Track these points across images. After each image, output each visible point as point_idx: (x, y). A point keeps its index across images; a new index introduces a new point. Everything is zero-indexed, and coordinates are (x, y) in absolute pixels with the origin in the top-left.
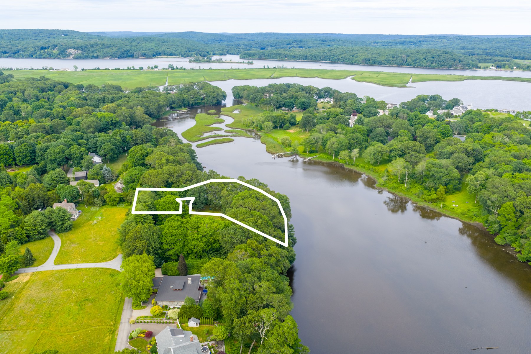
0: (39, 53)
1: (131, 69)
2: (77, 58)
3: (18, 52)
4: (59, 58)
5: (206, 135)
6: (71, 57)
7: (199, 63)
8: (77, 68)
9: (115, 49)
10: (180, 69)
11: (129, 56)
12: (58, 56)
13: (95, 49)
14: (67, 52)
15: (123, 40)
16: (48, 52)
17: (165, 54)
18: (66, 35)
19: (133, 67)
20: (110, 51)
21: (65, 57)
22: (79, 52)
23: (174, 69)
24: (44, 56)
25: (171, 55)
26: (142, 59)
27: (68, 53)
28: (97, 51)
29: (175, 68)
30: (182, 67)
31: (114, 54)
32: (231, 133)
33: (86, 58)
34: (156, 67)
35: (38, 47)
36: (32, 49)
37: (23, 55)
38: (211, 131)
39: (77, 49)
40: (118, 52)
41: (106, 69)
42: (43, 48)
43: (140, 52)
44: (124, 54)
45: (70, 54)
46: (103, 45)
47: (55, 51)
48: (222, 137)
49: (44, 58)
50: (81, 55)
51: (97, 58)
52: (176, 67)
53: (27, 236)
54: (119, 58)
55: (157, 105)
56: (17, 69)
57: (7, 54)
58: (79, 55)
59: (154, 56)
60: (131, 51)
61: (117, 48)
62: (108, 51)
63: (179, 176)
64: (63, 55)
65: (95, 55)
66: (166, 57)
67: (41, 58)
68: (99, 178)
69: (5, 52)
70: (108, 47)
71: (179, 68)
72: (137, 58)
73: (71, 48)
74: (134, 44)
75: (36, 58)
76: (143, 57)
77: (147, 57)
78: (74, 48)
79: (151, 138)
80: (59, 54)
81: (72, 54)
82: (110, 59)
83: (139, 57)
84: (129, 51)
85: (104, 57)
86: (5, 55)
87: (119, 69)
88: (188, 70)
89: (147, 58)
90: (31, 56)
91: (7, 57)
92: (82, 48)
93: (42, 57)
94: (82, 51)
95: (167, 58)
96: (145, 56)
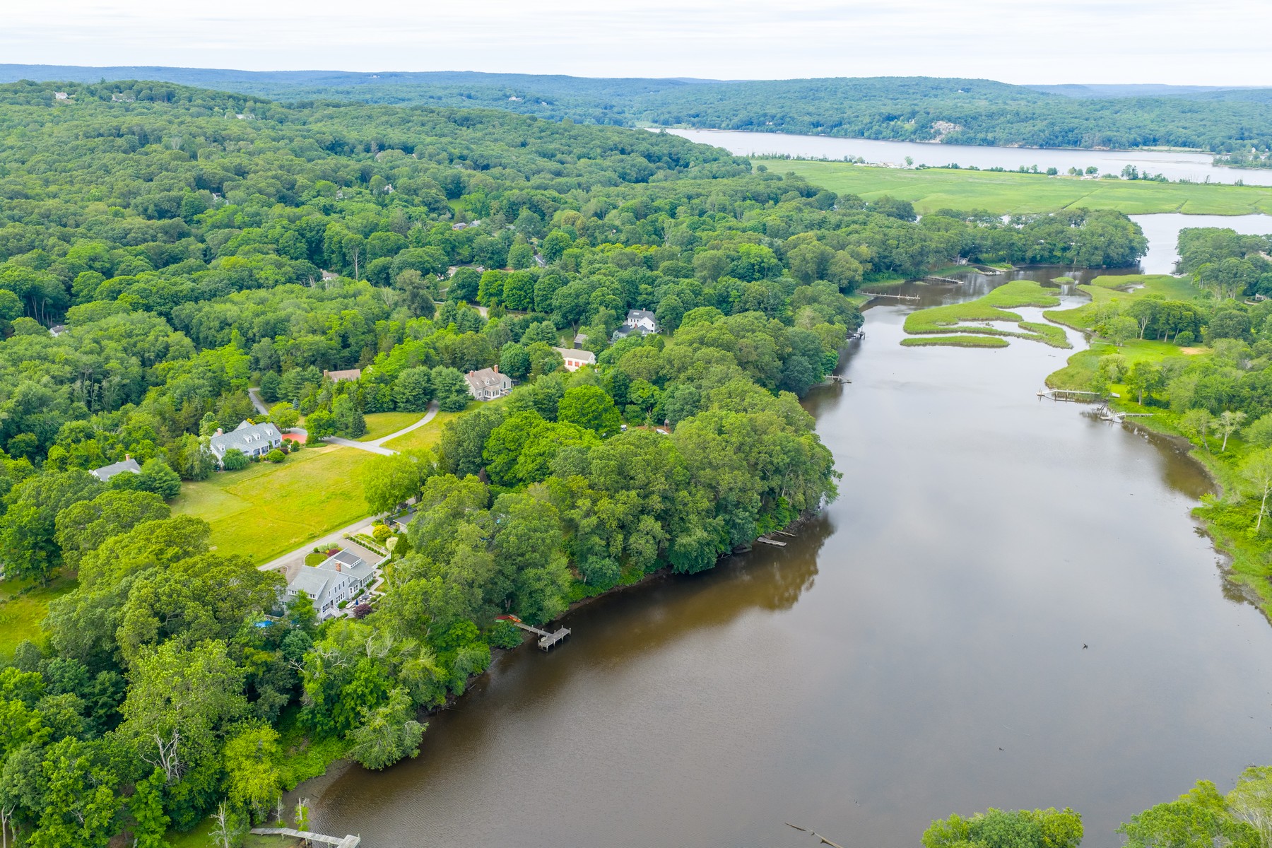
0: (877, 127)
1: (1027, 172)
2: (951, 142)
3: (840, 124)
4: (912, 141)
5: (962, 324)
6: (938, 140)
7: (1238, 168)
8: (910, 163)
9: (1040, 125)
10: (1152, 180)
11: (1068, 143)
12: (912, 137)
13: (994, 122)
14: (932, 127)
15: (1081, 105)
16: (894, 126)
17: (1168, 142)
18: (968, 90)
19: (1035, 168)
20: (1027, 128)
21: (925, 138)
22: (957, 129)
23: (1135, 178)
24: (884, 134)
25: (1184, 144)
26: (1100, 150)
27: (932, 131)
28: (997, 129)
29: (1141, 176)
30: (1159, 176)
31: (1033, 136)
32: (1030, 330)
33: (968, 142)
34: (1091, 171)
35: (880, 114)
36: (867, 120)
37: (846, 131)
38: (987, 320)
39: (955, 123)
40: (1044, 131)
41: (972, 168)
42: (890, 118)
43: (1098, 134)
44: (1057, 137)
45: (938, 133)
46: (1017, 114)
47: (910, 125)
48: (994, 334)
49: (884, 138)
50: (960, 136)
51: (991, 143)
52: (1144, 173)
53: (392, 400)
54: (1041, 147)
55: (917, 247)
56: (799, 159)
57: (820, 129)
58: (955, 136)
59: (1135, 144)
60: (1076, 131)
61: (1045, 123)
62: (1023, 130)
63: (683, 368)
64: (923, 134)
65: (990, 136)
66: (1166, 148)
67: (877, 139)
68: (595, 350)
69: (817, 125)
70: (1026, 120)
71: (1152, 176)
72: (1088, 148)
73: (942, 120)
74: (1106, 113)
75: (869, 138)
76: (1104, 145)
77: (1114, 147)
78: (949, 120)
79: (778, 304)
80: (914, 132)
81: (940, 134)
82: (1021, 147)
83: (1092, 146)
84: (1072, 130)
85: (1008, 142)
86: (815, 130)
87: (1001, 170)
88: (1174, 183)
89: (1113, 149)
90: (860, 134)
91: (817, 134)
92: (966, 121)
93: (880, 136)
94: (965, 126)
95: (1169, 151)
96: (1110, 144)
